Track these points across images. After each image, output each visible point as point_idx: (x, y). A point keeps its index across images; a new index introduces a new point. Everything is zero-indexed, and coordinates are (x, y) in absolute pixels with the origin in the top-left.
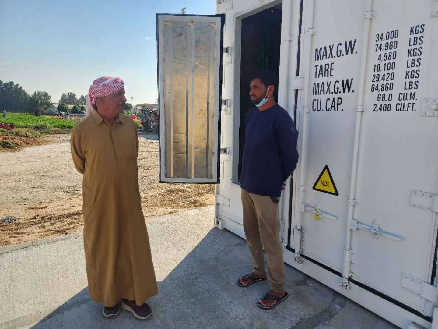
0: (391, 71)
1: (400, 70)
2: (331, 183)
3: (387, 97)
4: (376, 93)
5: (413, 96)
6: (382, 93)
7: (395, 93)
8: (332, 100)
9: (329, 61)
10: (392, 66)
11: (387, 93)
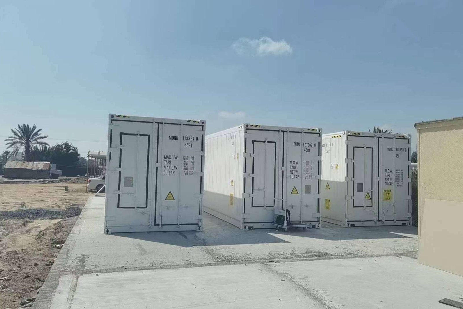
0: (187, 165)
1: (190, 165)
2: (172, 197)
3: (187, 171)
4: (184, 170)
5: (193, 172)
6: (185, 170)
7: (189, 170)
8: (171, 171)
9: (170, 160)
10: (188, 164)
11: (187, 170)
